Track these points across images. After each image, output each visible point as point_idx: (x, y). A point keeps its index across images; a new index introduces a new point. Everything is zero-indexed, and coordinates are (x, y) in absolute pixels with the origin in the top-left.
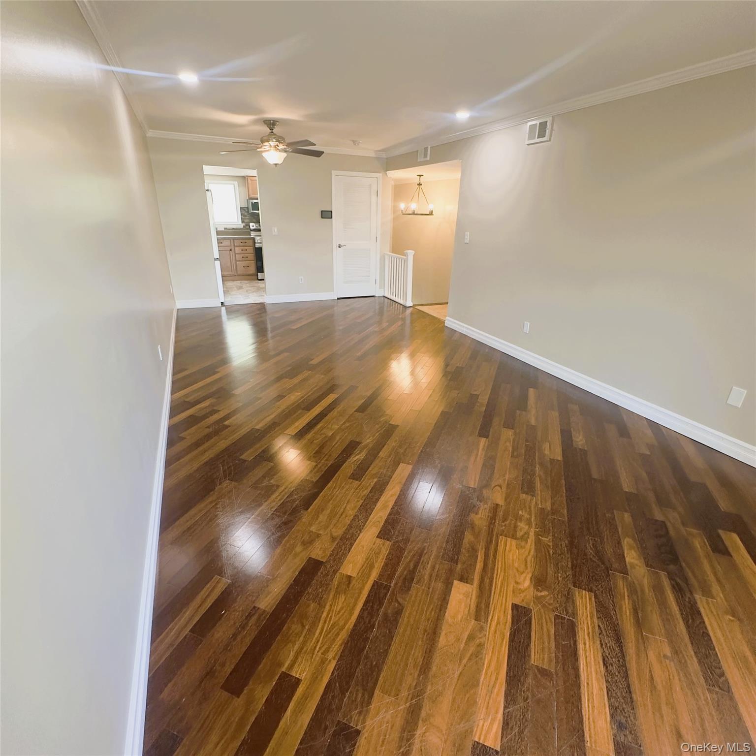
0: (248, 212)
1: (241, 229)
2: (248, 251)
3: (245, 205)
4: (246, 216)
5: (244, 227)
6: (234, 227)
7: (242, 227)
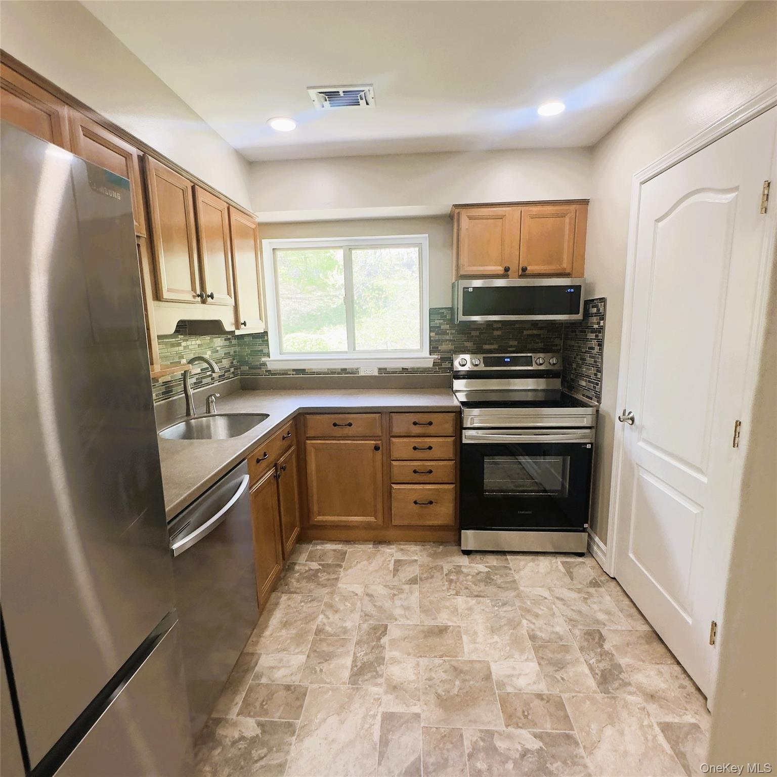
0: (452, 320)
1: (425, 370)
2: (436, 453)
3: (444, 302)
4: (445, 333)
5: (435, 364)
6: (408, 365)
7: (431, 365)
